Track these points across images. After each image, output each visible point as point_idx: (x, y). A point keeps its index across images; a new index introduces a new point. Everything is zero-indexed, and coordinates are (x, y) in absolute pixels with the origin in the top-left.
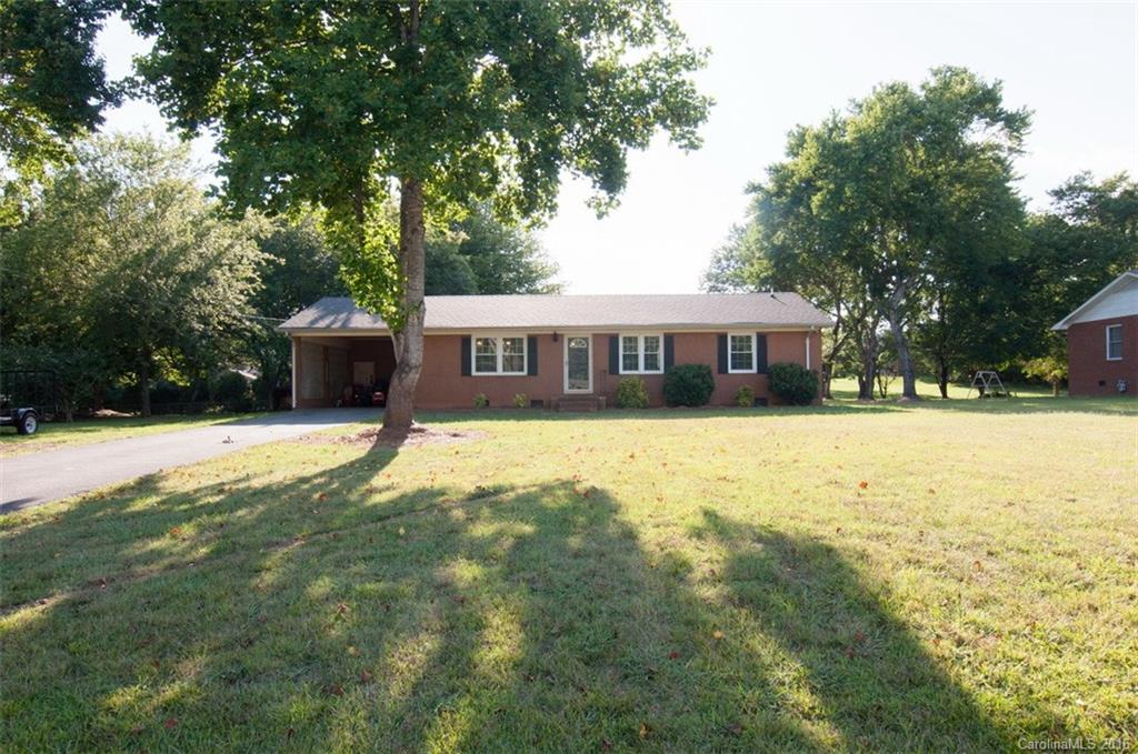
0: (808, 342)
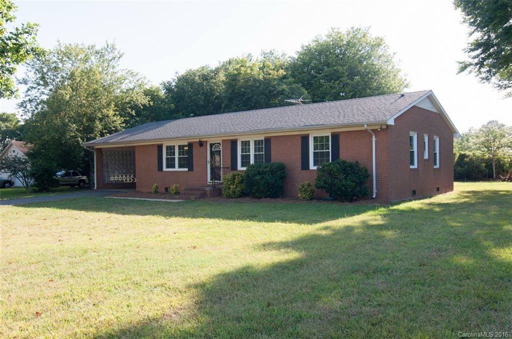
0: (374, 139)
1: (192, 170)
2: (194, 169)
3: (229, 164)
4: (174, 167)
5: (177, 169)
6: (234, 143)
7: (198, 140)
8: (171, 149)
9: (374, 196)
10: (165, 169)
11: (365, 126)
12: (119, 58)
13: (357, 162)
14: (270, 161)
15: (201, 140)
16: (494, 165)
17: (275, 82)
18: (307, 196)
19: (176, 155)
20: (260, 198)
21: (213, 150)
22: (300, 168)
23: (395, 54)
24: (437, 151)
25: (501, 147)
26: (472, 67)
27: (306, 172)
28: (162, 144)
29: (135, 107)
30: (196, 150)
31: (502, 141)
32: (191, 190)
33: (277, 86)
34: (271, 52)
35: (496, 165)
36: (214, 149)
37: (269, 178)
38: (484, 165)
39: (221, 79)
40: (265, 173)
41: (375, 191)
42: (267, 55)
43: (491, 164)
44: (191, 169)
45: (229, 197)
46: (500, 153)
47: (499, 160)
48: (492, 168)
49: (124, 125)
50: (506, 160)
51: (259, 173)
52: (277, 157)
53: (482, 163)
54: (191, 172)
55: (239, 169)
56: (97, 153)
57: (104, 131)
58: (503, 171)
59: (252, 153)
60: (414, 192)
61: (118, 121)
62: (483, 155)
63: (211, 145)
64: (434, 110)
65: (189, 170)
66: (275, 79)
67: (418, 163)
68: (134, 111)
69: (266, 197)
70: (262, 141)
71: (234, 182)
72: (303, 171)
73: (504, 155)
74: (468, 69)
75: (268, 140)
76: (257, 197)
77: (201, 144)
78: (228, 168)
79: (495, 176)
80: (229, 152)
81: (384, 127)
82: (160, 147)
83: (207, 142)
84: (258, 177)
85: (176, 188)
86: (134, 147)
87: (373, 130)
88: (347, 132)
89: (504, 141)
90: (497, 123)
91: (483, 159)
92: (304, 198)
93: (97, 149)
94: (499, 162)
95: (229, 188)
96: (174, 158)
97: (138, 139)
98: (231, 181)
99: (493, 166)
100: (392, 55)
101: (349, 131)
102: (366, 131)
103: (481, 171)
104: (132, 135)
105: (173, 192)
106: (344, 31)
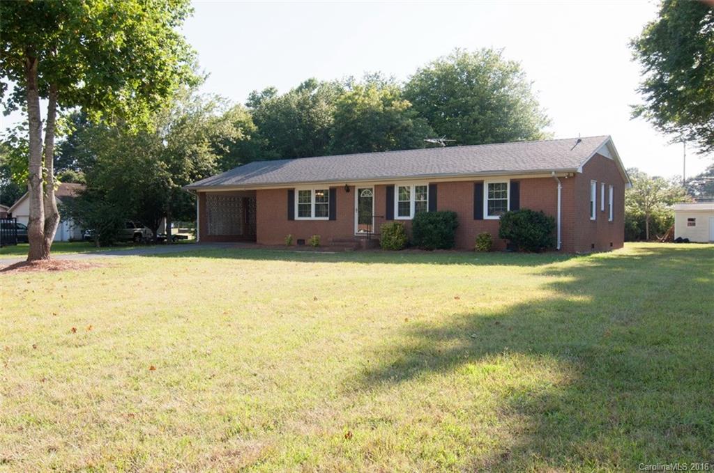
0: (559, 187)
1: (335, 219)
2: (337, 218)
3: (383, 212)
4: (310, 216)
5: (313, 217)
6: (390, 189)
7: (344, 185)
8: (305, 195)
9: (558, 248)
10: (297, 218)
11: (553, 173)
12: (205, 79)
13: (542, 212)
14: (436, 209)
15: (349, 184)
16: (647, 223)
17: (399, 116)
18: (484, 247)
19: (312, 201)
20: (431, 250)
21: (361, 196)
22: (473, 218)
23: (533, 82)
24: (611, 203)
25: (656, 202)
26: (646, 111)
27: (480, 222)
28: (294, 189)
29: (226, 141)
30: (339, 197)
31: (657, 194)
32: (341, 241)
33: (400, 121)
34: (376, 74)
35: (649, 224)
36: (363, 195)
37: (443, 227)
38: (635, 223)
39: (324, 109)
40: (439, 222)
41: (559, 242)
42: (373, 79)
43: (644, 222)
44: (333, 218)
45: (390, 249)
46: (654, 208)
47: (653, 218)
48: (645, 227)
49: (216, 164)
50: (661, 217)
51: (431, 222)
52: (443, 205)
53: (633, 221)
54: (333, 222)
55: (395, 218)
56: (200, 198)
57: (195, 172)
58: (658, 231)
59: (412, 200)
60: (593, 246)
61: (210, 160)
62: (635, 211)
63: (360, 191)
64: (610, 157)
65: (330, 219)
66: (399, 112)
67: (596, 215)
68: (228, 147)
69: (438, 249)
70: (426, 187)
71: (395, 233)
72: (475, 221)
73: (659, 211)
74: (643, 114)
75: (433, 187)
76: (427, 249)
77: (348, 189)
78: (382, 217)
79: (648, 238)
80: (384, 198)
81: (572, 175)
82: (291, 193)
83: (354, 186)
84: (430, 227)
85: (317, 240)
86: (255, 191)
87: (559, 178)
88: (529, 179)
89: (660, 194)
90: (637, 171)
91: (634, 216)
92: (482, 249)
93: (201, 193)
94: (654, 220)
95: (390, 239)
96: (310, 205)
97: (262, 181)
98: (392, 231)
99: (645, 225)
100: (529, 83)
101: (531, 179)
102: (553, 178)
103: (632, 230)
104: (250, 177)
105: (314, 244)
106: (470, 52)
